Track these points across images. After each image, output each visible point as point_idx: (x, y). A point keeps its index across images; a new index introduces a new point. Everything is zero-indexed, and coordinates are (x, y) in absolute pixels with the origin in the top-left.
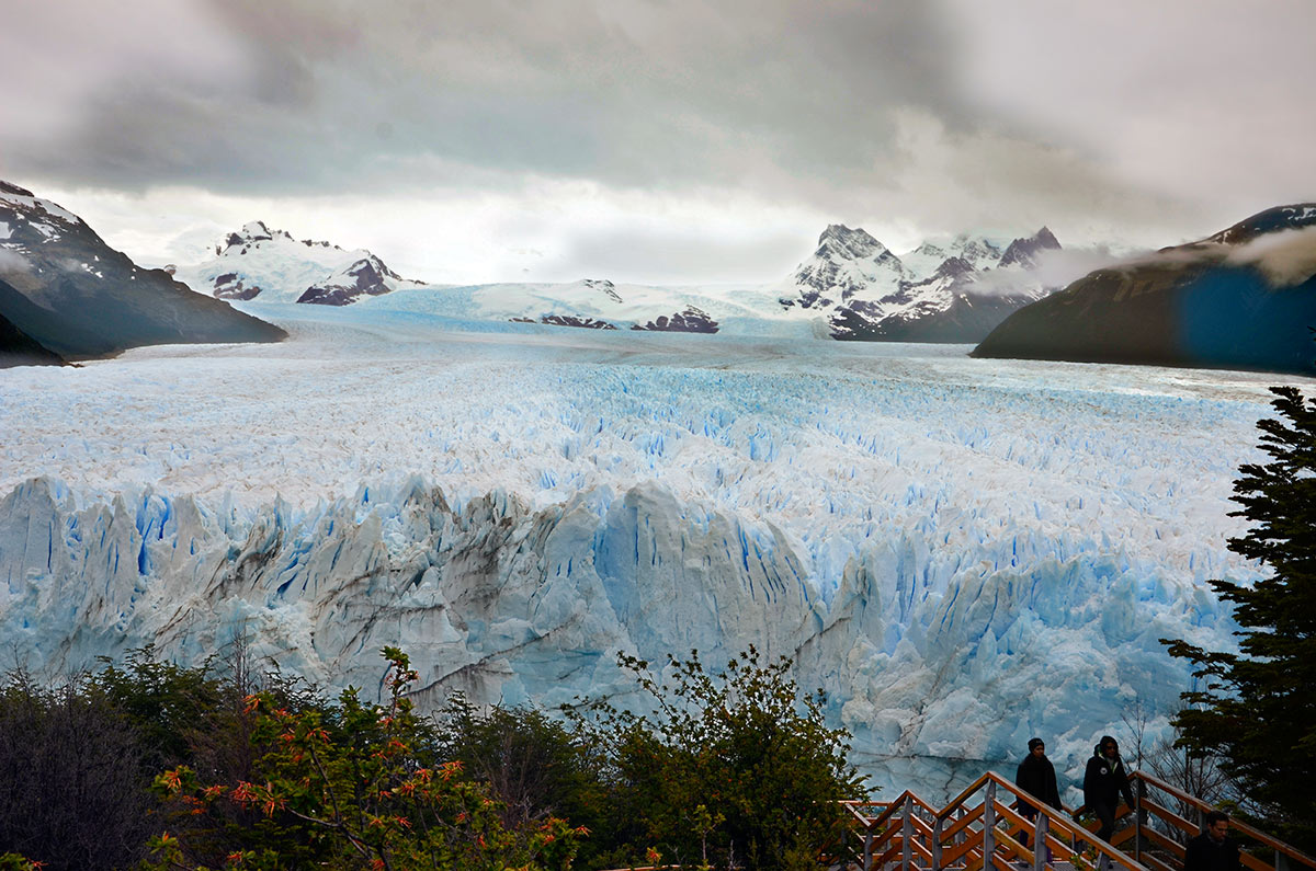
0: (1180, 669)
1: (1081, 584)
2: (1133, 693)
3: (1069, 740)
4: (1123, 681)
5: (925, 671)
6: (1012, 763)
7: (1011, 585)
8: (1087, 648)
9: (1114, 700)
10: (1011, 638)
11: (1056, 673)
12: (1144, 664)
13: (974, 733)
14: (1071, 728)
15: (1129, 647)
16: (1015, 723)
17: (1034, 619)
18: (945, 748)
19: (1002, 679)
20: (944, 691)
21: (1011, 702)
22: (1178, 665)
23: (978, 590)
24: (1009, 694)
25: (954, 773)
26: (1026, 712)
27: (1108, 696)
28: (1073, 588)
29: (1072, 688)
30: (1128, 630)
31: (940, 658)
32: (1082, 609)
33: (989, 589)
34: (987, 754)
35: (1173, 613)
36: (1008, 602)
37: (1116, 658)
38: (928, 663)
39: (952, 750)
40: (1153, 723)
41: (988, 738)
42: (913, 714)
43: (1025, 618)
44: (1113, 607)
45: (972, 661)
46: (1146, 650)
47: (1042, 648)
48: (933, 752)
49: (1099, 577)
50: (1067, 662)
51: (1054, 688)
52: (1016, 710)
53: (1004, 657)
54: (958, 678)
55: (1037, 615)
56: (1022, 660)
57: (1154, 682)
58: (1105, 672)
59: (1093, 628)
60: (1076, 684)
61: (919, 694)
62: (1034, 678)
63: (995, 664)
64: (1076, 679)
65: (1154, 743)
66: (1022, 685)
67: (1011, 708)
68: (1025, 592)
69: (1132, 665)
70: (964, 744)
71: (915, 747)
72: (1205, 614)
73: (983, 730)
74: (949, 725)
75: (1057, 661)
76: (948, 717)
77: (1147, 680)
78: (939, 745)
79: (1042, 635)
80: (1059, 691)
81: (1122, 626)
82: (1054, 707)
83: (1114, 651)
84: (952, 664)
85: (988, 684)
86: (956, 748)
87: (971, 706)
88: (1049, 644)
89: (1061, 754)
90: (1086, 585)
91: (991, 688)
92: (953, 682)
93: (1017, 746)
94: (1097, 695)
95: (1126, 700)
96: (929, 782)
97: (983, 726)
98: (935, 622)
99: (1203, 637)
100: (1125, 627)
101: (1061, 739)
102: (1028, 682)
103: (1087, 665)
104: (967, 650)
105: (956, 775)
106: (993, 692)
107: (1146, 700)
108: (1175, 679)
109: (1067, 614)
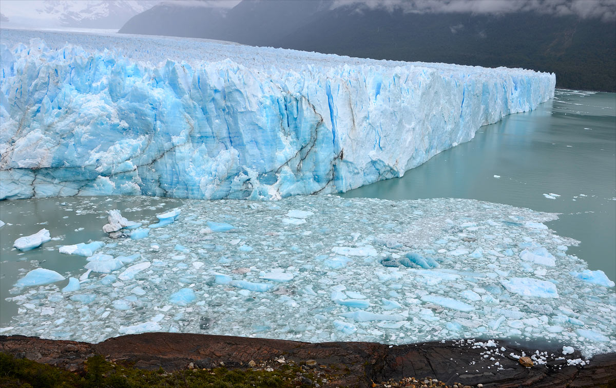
0: (147, 110)
1: (96, 70)
2: (126, 125)
3: (96, 152)
4: (121, 119)
5: (12, 121)
6: (67, 167)
7: (56, 70)
8: (102, 103)
9: (118, 129)
10: (59, 100)
11: (86, 118)
12: (130, 109)
13: (44, 153)
14: (97, 146)
15: (123, 101)
16: (67, 146)
17: (73, 89)
18: (28, 163)
19: (56, 123)
20: (25, 132)
21: (63, 135)
22: (147, 108)
23: (37, 74)
24: (61, 131)
25: (36, 175)
26: (72, 139)
27: (114, 127)
28: (92, 72)
29: (95, 125)
30: (122, 92)
31: (19, 113)
32: (99, 84)
33: (44, 73)
34: (53, 164)
35: (143, 82)
36: (56, 81)
37: (117, 107)
38: (12, 116)
39: (32, 164)
40: (138, 139)
41: (52, 155)
42: (7, 146)
43: (66, 88)
44: (113, 81)
45: (39, 114)
46: (131, 102)
47: (77, 105)
48: (21, 166)
49: (107, 66)
50: (91, 111)
51: (86, 126)
52: (66, 139)
53: (56, 111)
54: (32, 124)
55: (73, 87)
56: (67, 112)
57: (136, 118)
58: (112, 115)
59: (105, 93)
60: (96, 122)
61: (10, 135)
62: (74, 121)
63: (52, 115)
64: (96, 120)
65: (139, 150)
66: (67, 125)
67: (63, 138)
68: (66, 74)
69: (125, 110)
70: (39, 160)
71: (11, 165)
72: (159, 82)
73: (49, 151)
74: (28, 150)
75: (86, 111)
76: (27, 146)
77: (133, 118)
78: (25, 162)
79: (77, 98)
80: (89, 127)
81: (118, 90)
82: (87, 136)
83: (115, 104)
84: (27, 116)
85: (49, 126)
86: (34, 162)
87: (41, 139)
88: (81, 103)
89: (92, 160)
90: (100, 71)
91: (51, 128)
92: (29, 126)
93: (69, 158)
94: (108, 127)
95: (124, 129)
96: (22, 182)
97: (49, 149)
98: (13, 93)
99: (159, 93)
100: (120, 91)
101: (92, 152)
102: (71, 123)
103: (102, 112)
104: (35, 108)
105: (37, 177)
106: (52, 131)
107: (133, 128)
108: (146, 115)
109: (90, 86)
